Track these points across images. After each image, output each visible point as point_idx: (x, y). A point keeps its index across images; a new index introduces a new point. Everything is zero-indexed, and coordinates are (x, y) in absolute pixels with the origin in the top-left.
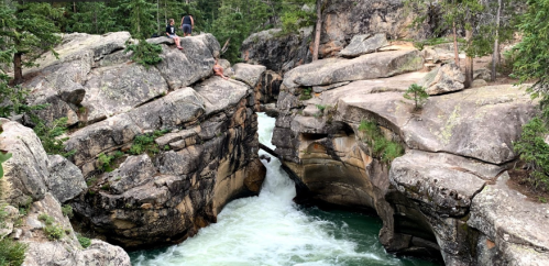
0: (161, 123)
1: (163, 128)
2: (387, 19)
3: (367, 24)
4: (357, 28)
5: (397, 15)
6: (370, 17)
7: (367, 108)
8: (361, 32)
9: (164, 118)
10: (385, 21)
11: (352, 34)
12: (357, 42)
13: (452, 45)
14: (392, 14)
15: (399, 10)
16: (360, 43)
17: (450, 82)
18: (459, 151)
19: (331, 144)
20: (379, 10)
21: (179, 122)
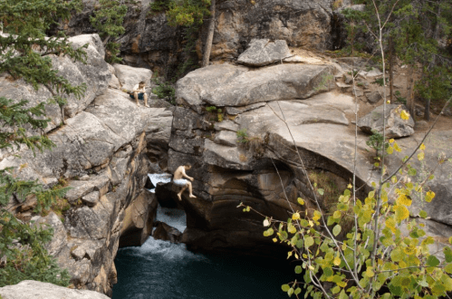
0: (65, 168)
1: (67, 174)
2: (289, 24)
3: (267, 27)
4: (254, 30)
5: (299, 21)
6: (270, 21)
7: (316, 151)
8: (260, 36)
9: (69, 161)
10: (286, 26)
11: (250, 38)
12: (258, 47)
13: (355, 59)
14: (294, 19)
15: (301, 17)
16: (260, 49)
17: (402, 126)
18: (440, 218)
19: (256, 181)
20: (280, 14)
21: (88, 165)
